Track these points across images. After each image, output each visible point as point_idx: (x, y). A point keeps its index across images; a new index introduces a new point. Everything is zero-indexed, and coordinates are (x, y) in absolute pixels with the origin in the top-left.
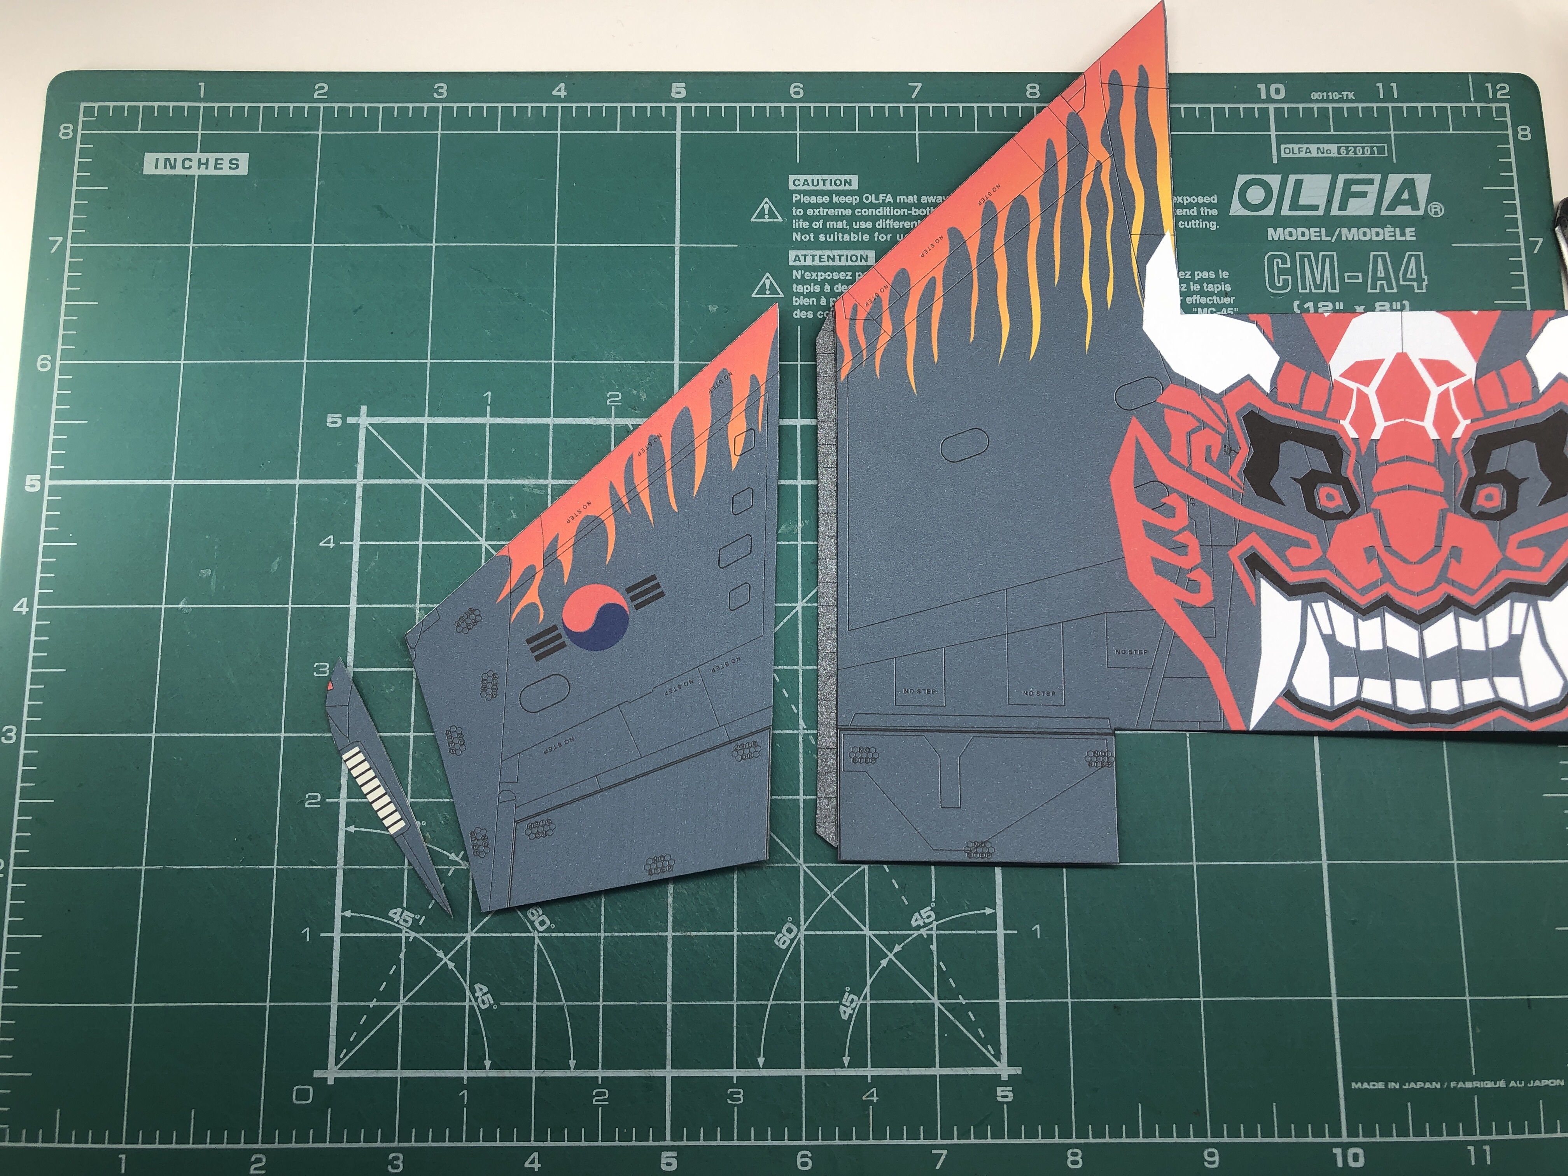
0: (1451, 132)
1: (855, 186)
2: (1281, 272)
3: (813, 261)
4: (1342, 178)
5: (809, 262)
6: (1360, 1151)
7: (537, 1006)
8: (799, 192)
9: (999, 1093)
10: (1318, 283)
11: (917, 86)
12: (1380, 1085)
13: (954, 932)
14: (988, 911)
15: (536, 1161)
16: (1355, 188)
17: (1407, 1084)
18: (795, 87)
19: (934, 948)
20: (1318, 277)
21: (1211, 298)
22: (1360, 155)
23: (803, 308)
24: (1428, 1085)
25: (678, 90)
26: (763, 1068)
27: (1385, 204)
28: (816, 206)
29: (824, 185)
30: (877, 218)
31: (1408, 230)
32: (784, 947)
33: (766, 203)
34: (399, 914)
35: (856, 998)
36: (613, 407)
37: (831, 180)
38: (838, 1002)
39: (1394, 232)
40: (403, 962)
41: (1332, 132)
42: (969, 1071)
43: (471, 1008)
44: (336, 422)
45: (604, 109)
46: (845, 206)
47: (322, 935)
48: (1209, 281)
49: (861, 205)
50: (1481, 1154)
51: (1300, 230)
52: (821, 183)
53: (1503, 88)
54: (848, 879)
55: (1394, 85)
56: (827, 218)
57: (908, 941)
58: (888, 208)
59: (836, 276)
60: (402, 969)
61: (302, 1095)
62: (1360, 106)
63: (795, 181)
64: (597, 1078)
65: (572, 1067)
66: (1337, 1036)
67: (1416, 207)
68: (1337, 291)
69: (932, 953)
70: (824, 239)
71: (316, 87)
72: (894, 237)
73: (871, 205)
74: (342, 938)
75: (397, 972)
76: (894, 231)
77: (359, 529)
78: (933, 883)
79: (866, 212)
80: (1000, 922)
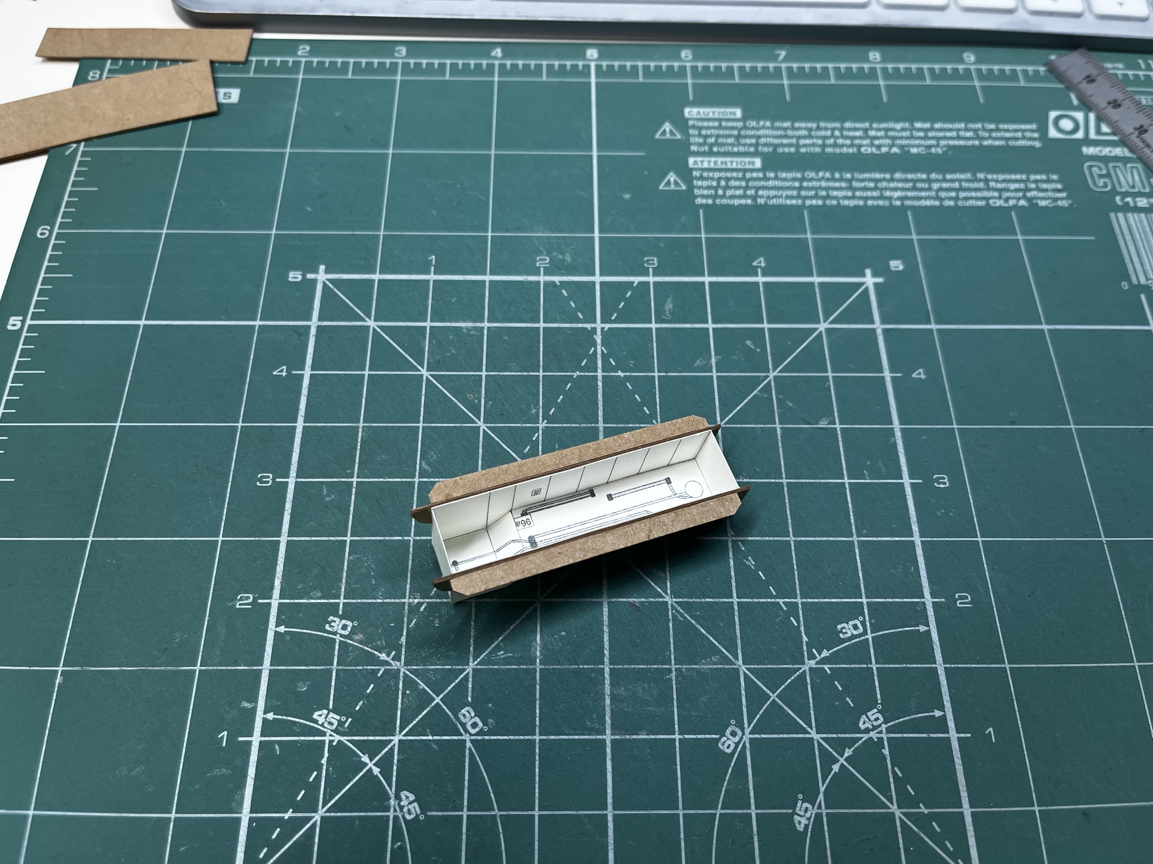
1: (739, 115)
2: (1101, 176)
3: (709, 164)
5: (706, 165)
7: (468, 816)
8: (694, 119)
10: (1131, 184)
11: (782, 53)
13: (905, 735)
14: (938, 713)
18: (686, 52)
19: (886, 752)
20: (1130, 180)
21: (1046, 194)
23: (703, 196)
25: (593, 53)
28: (708, 128)
29: (714, 114)
30: (759, 137)
32: (729, 751)
33: (667, 126)
34: (324, 716)
35: (809, 806)
36: (542, 269)
37: (719, 112)
38: (791, 811)
40: (325, 767)
43: (396, 818)
44: (297, 278)
45: (533, 65)
46: (732, 128)
47: (241, 739)
48: (1043, 181)
49: (745, 128)
51: (1107, 149)
52: (711, 114)
54: (789, 681)
56: (718, 136)
57: (858, 744)
58: (768, 131)
59: (729, 175)
60: (324, 775)
62: (1128, 73)
63: (690, 112)
68: (1148, 191)
69: (884, 757)
70: (717, 150)
71: (300, 48)
72: (775, 150)
73: (753, 128)
74: (261, 742)
75: (318, 778)
76: (776, 146)
77: (311, 361)
78: (877, 684)
79: (750, 133)
80: (951, 724)
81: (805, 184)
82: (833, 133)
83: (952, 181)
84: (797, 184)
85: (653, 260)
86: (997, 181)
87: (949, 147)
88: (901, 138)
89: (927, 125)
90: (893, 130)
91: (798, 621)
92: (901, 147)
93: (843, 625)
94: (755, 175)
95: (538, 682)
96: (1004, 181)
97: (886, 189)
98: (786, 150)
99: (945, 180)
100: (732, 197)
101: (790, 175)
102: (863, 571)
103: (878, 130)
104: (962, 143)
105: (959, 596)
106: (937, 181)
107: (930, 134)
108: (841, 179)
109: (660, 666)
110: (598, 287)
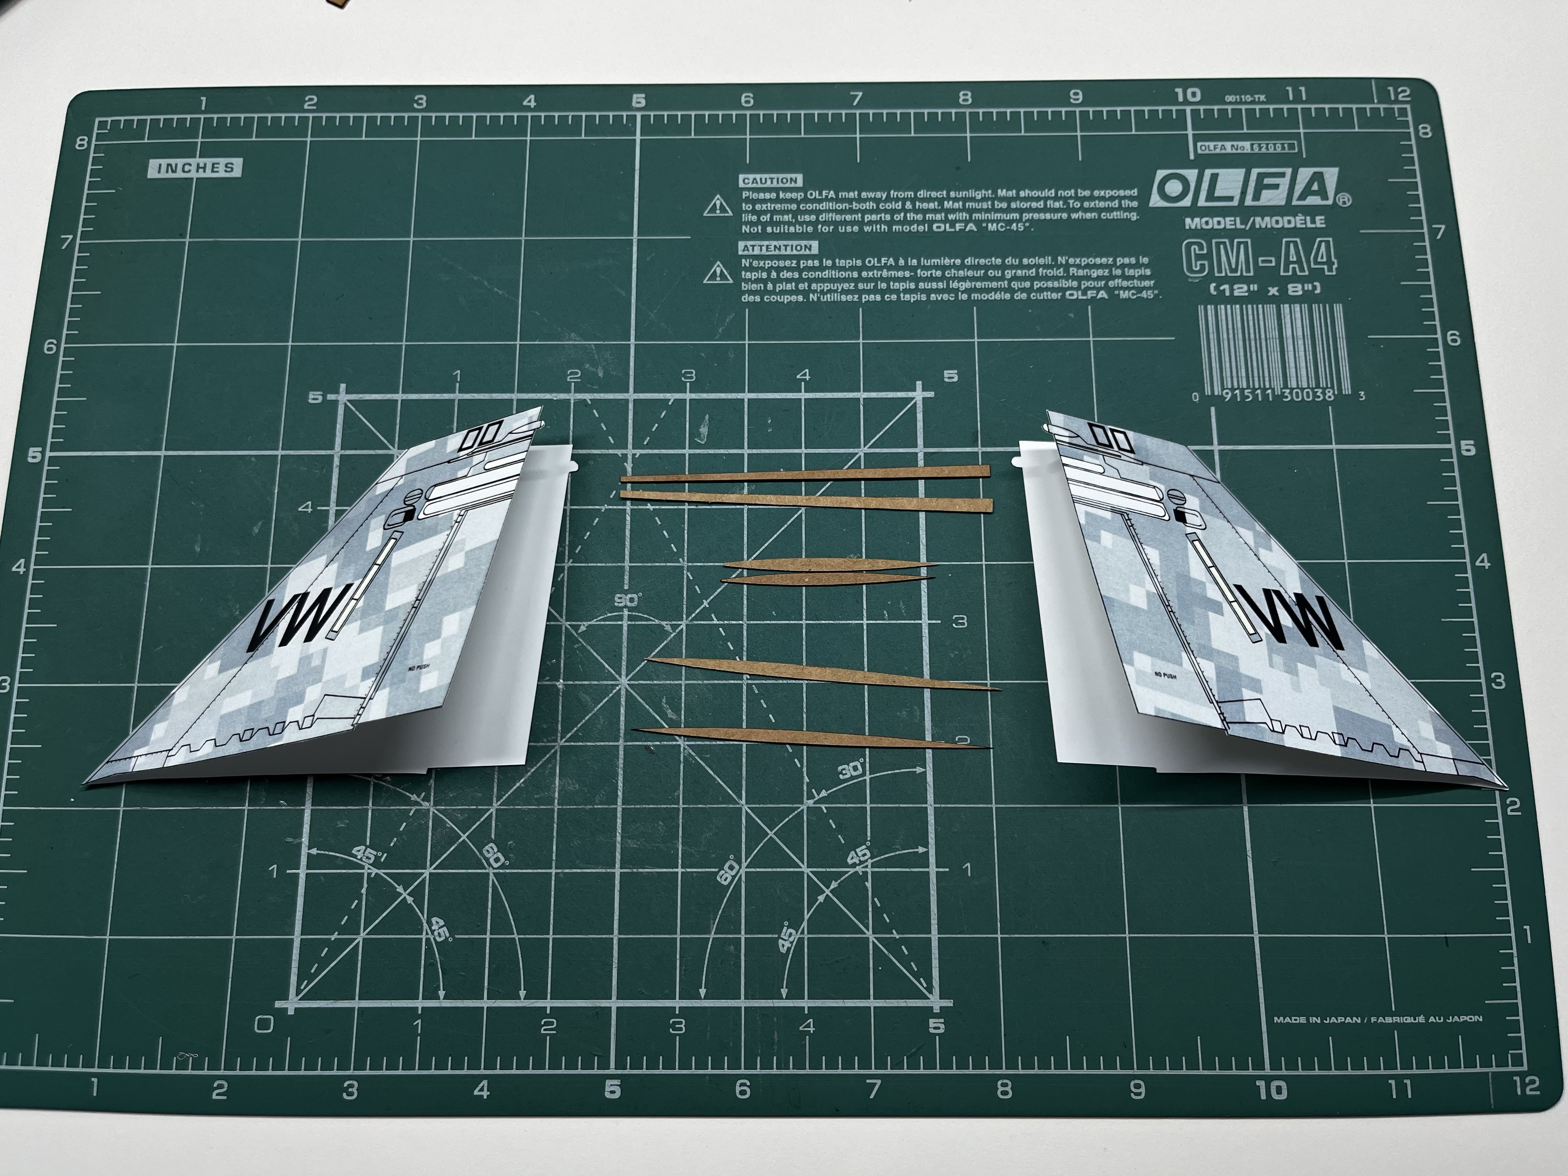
0: (1357, 130)
1: (800, 183)
2: (1199, 257)
3: (761, 250)
4: (1255, 172)
5: (757, 252)
6: (1283, 1084)
7: (490, 938)
8: (749, 189)
9: (931, 1025)
10: (1234, 266)
11: (857, 96)
12: (1303, 1020)
13: (888, 870)
14: (921, 850)
15: (486, 1089)
16: (1267, 181)
17: (1328, 1018)
18: (746, 97)
19: (869, 884)
20: (1233, 261)
21: (1132, 282)
22: (1271, 151)
23: (751, 292)
24: (1349, 1020)
25: (639, 100)
26: (704, 999)
27: (1297, 194)
28: (765, 201)
29: (772, 183)
30: (820, 212)
31: (1318, 218)
32: (726, 883)
33: (718, 199)
34: (362, 851)
35: (793, 932)
36: (573, 384)
37: (778, 179)
38: (777, 936)
39: (1305, 220)
40: (364, 896)
41: (1245, 131)
42: (902, 1003)
43: (428, 940)
44: (317, 399)
45: (570, 117)
46: (791, 201)
47: (288, 871)
48: (1130, 266)
49: (806, 200)
50: (1401, 1088)
51: (1216, 219)
52: (769, 182)
53: (1404, 91)
54: (787, 819)
55: (1303, 89)
56: (774, 212)
57: (844, 878)
58: (831, 204)
59: (782, 264)
60: (364, 903)
61: (264, 1024)
62: (1271, 107)
63: (745, 180)
64: (546, 1007)
65: (522, 997)
66: (1259, 972)
67: (1325, 197)
68: (1252, 274)
69: (867, 889)
70: (771, 231)
71: (307, 99)
72: (836, 229)
73: (815, 201)
74: (307, 874)
75: (359, 906)
76: (836, 224)
77: (335, 496)
78: (869, 823)
79: (810, 207)
80: (932, 860)
81: (864, 274)
82: (904, 205)
83: (1029, 267)
84: (855, 275)
85: (692, 373)
86: (1079, 266)
87: (1031, 221)
88: (980, 211)
89: (1012, 193)
90: (973, 199)
91: (801, 763)
92: (978, 223)
93: (844, 766)
94: (810, 263)
95: (556, 820)
96: (1087, 266)
97: (954, 279)
98: (849, 229)
99: (1021, 266)
100: (783, 292)
101: (849, 263)
102: (869, 713)
103: (956, 200)
104: (1048, 216)
105: (959, 739)
106: (1012, 267)
107: (1013, 205)
108: (905, 268)
109: (669, 806)
110: (631, 406)
